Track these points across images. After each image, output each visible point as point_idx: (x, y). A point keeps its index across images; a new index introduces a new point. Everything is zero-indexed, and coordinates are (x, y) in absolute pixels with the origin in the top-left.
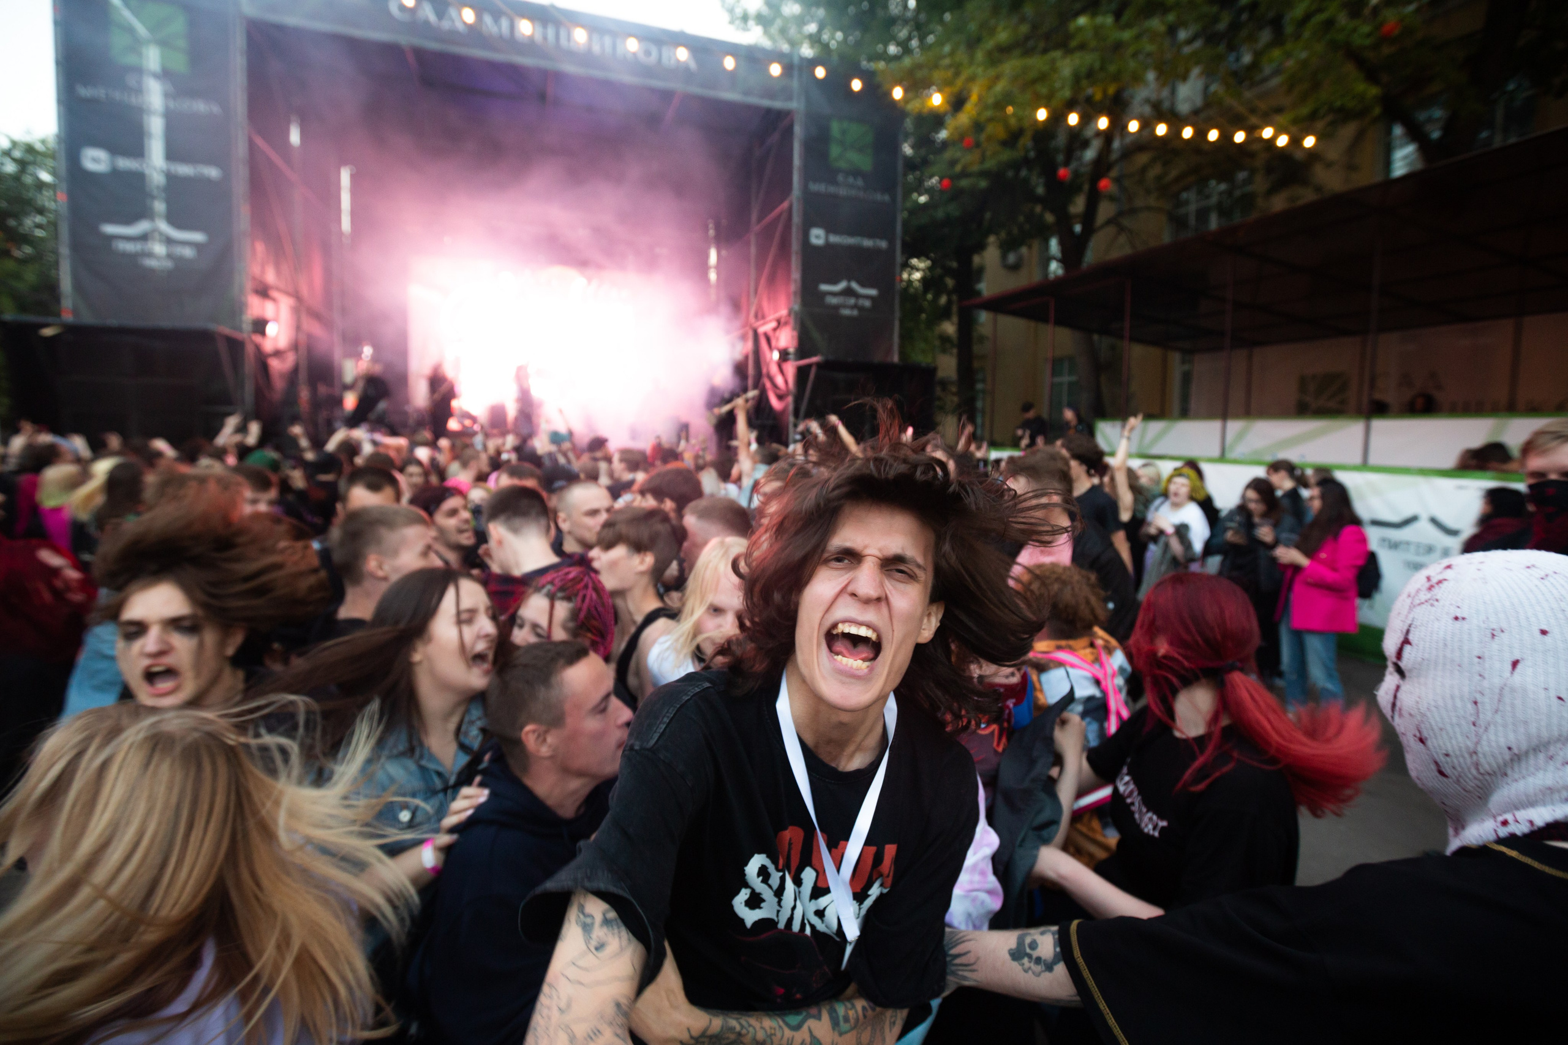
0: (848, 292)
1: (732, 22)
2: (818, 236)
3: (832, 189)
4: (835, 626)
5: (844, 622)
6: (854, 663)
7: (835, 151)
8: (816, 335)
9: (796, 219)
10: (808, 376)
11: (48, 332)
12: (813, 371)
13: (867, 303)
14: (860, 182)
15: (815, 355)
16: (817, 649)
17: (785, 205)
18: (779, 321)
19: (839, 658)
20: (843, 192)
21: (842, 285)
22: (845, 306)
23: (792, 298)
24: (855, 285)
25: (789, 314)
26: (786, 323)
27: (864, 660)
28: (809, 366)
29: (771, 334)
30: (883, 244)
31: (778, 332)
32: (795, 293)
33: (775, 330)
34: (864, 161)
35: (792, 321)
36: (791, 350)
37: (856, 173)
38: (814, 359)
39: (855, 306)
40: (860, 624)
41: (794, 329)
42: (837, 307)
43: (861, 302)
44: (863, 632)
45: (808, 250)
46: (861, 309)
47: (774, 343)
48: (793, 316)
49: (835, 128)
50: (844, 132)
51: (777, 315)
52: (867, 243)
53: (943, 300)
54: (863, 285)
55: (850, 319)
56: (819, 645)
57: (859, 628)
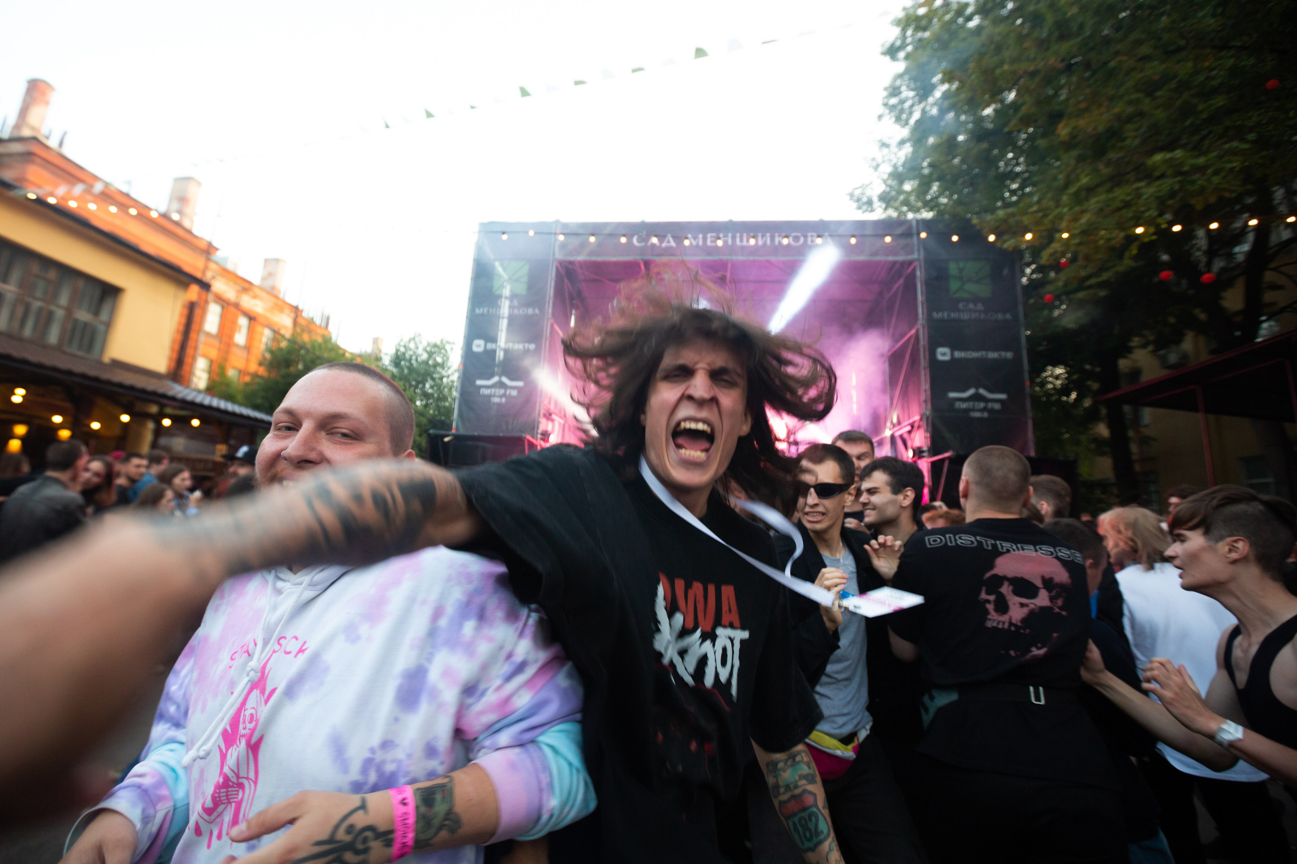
0: (977, 397)
1: (859, 208)
2: (943, 354)
3: (954, 315)
4: (678, 424)
5: (685, 420)
6: (695, 453)
7: (954, 285)
8: (948, 435)
9: (923, 342)
10: (942, 469)
11: (446, 439)
12: (946, 464)
13: (997, 406)
14: (980, 307)
15: (946, 451)
16: (666, 444)
17: (913, 332)
18: (912, 426)
19: (683, 451)
20: (965, 316)
21: (971, 392)
22: (973, 410)
23: (924, 405)
24: (982, 391)
25: (921, 419)
26: (919, 427)
27: (702, 451)
28: (942, 460)
29: (906, 436)
30: (1009, 355)
31: (913, 435)
32: (926, 401)
33: (910, 432)
34: (984, 290)
35: (924, 424)
36: (925, 449)
37: (976, 300)
38: (947, 455)
39: (984, 409)
40: (696, 420)
41: (926, 431)
42: (967, 411)
43: (990, 405)
44: (701, 426)
45: (935, 365)
46: (991, 411)
47: (909, 444)
48: (925, 420)
49: (953, 268)
50: (961, 270)
51: (911, 421)
52: (993, 355)
53: (1087, 403)
54: (991, 391)
55: (981, 419)
56: (667, 441)
57: (697, 424)
